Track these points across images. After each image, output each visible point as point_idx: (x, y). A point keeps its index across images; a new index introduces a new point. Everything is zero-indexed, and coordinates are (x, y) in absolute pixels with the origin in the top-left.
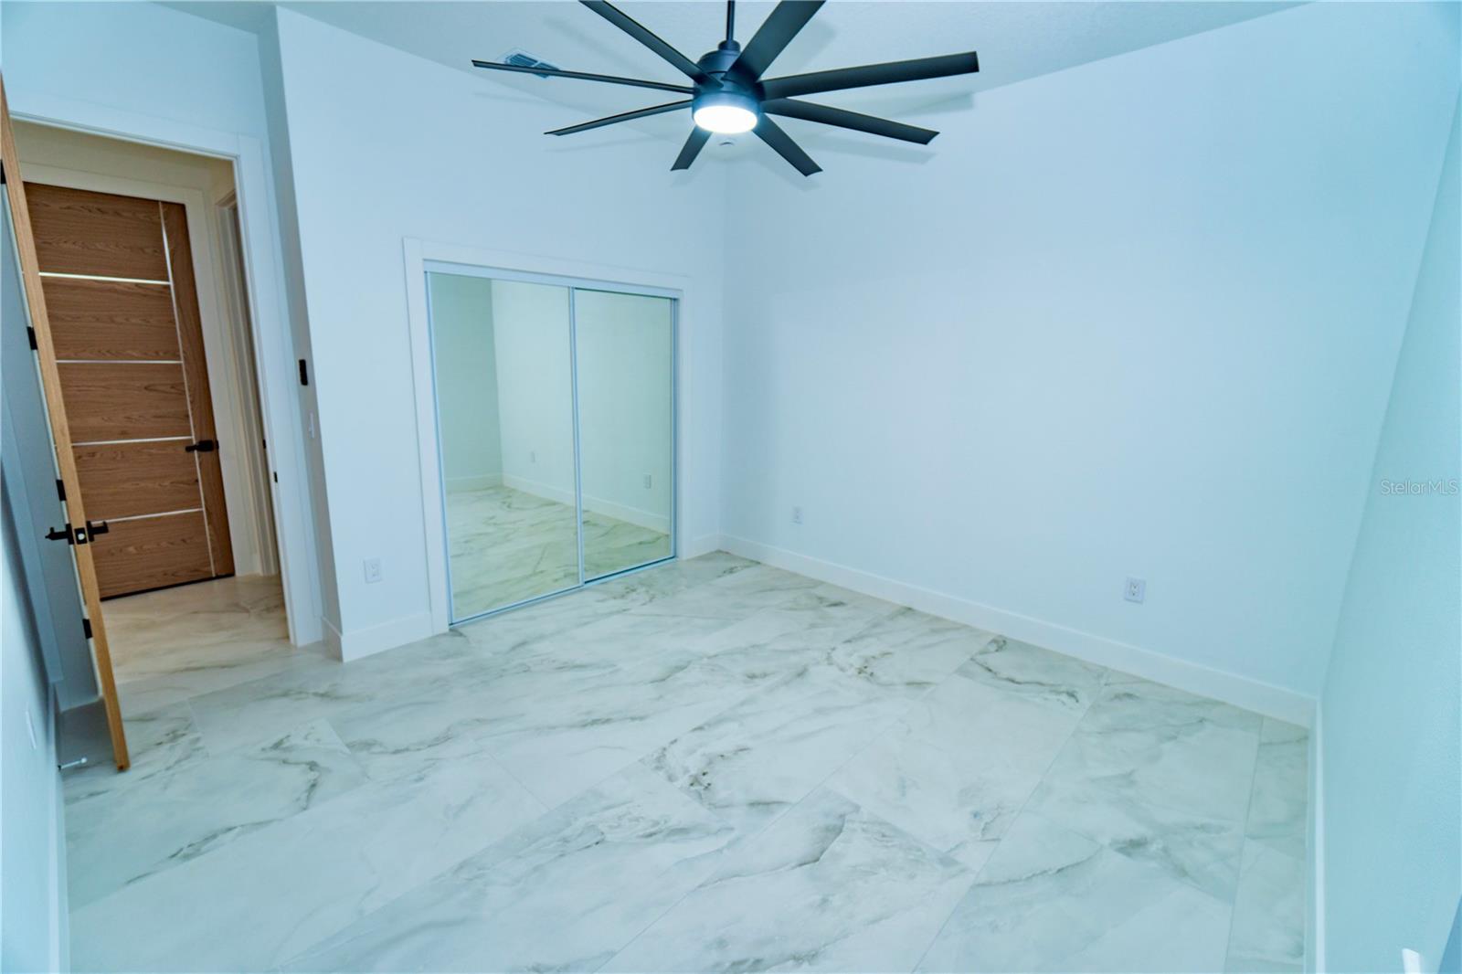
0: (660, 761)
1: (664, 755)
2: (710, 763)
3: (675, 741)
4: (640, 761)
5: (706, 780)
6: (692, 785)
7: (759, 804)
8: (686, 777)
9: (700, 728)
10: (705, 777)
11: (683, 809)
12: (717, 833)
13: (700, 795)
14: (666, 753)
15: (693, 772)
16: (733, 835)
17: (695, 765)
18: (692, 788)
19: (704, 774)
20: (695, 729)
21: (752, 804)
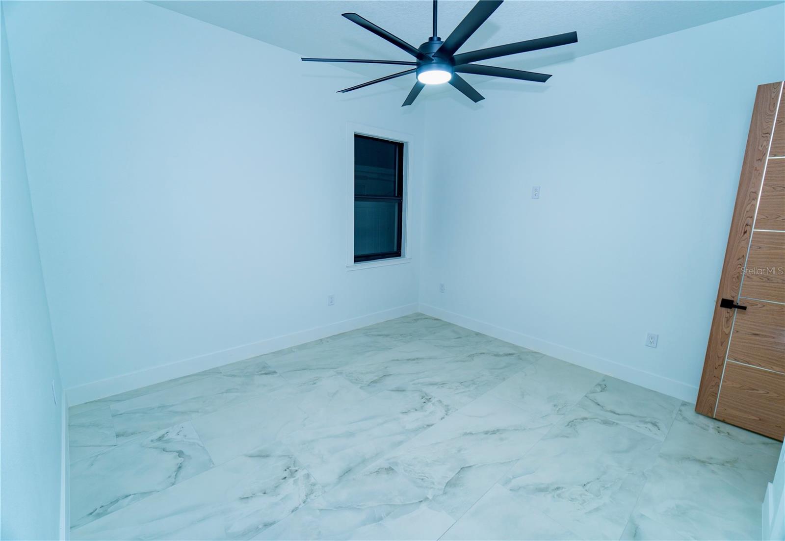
0: (447, 409)
1: (446, 411)
2: (422, 407)
3: (442, 419)
4: (457, 410)
5: (424, 400)
6: (430, 399)
7: (401, 391)
8: (433, 402)
9: (429, 426)
10: (425, 401)
11: (432, 391)
12: (419, 383)
13: (426, 395)
14: (446, 413)
15: (430, 403)
16: (413, 383)
17: (429, 407)
18: (430, 397)
19: (425, 402)
20: (432, 425)
21: (404, 391)
